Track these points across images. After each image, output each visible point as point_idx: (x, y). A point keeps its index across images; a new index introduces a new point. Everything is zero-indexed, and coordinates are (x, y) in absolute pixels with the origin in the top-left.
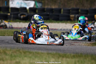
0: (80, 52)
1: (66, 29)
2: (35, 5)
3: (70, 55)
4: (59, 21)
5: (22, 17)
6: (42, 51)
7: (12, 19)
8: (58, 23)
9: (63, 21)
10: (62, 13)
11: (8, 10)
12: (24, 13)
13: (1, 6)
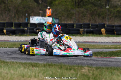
2: (52, 21)
4: (71, 35)
5: (37, 31)
7: (29, 33)
9: (74, 35)
10: (75, 28)
12: (40, 28)
13: (21, 22)
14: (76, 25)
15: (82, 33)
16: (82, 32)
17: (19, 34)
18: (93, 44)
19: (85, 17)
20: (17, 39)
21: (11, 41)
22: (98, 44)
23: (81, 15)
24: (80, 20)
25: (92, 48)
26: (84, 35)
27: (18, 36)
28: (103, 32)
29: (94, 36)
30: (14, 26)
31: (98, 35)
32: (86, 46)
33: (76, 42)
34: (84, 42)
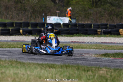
4: (88, 35)
8: (86, 36)
9: (91, 35)
10: (92, 28)
12: (57, 28)
13: (37, 22)
14: (94, 25)
15: (99, 34)
16: (100, 32)
17: (36, 35)
18: (110, 45)
19: (102, 17)
21: (27, 42)
22: (116, 45)
23: (99, 15)
24: (98, 20)
25: (110, 49)
26: (102, 35)
28: (121, 32)
29: (112, 37)
30: (30, 26)
31: (116, 36)
32: (104, 47)
33: (94, 43)
34: (102, 43)
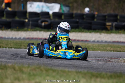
0: (119, 71)
1: (100, 41)
2: (60, 9)
3: (106, 74)
4: (92, 31)
5: (43, 24)
6: (69, 68)
7: (30, 27)
8: (90, 32)
9: (97, 31)
11: (26, 16)
12: (47, 19)
13: (16, 10)
17: (16, 28)
19: (108, 3)
20: (13, 35)
21: (5, 38)
27: (15, 31)
30: (5, 16)
33: (102, 42)
34: (114, 42)
